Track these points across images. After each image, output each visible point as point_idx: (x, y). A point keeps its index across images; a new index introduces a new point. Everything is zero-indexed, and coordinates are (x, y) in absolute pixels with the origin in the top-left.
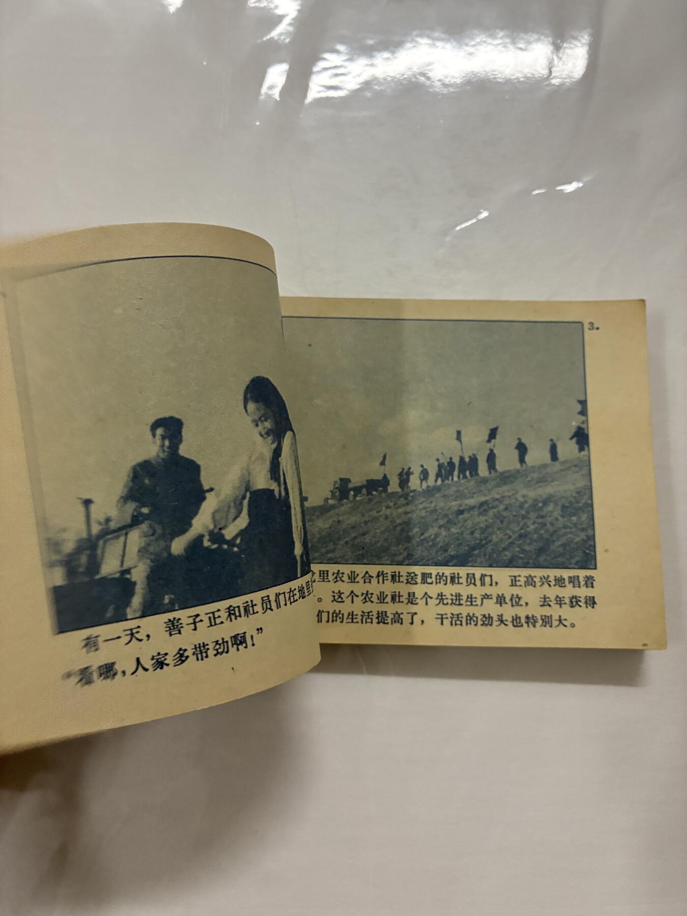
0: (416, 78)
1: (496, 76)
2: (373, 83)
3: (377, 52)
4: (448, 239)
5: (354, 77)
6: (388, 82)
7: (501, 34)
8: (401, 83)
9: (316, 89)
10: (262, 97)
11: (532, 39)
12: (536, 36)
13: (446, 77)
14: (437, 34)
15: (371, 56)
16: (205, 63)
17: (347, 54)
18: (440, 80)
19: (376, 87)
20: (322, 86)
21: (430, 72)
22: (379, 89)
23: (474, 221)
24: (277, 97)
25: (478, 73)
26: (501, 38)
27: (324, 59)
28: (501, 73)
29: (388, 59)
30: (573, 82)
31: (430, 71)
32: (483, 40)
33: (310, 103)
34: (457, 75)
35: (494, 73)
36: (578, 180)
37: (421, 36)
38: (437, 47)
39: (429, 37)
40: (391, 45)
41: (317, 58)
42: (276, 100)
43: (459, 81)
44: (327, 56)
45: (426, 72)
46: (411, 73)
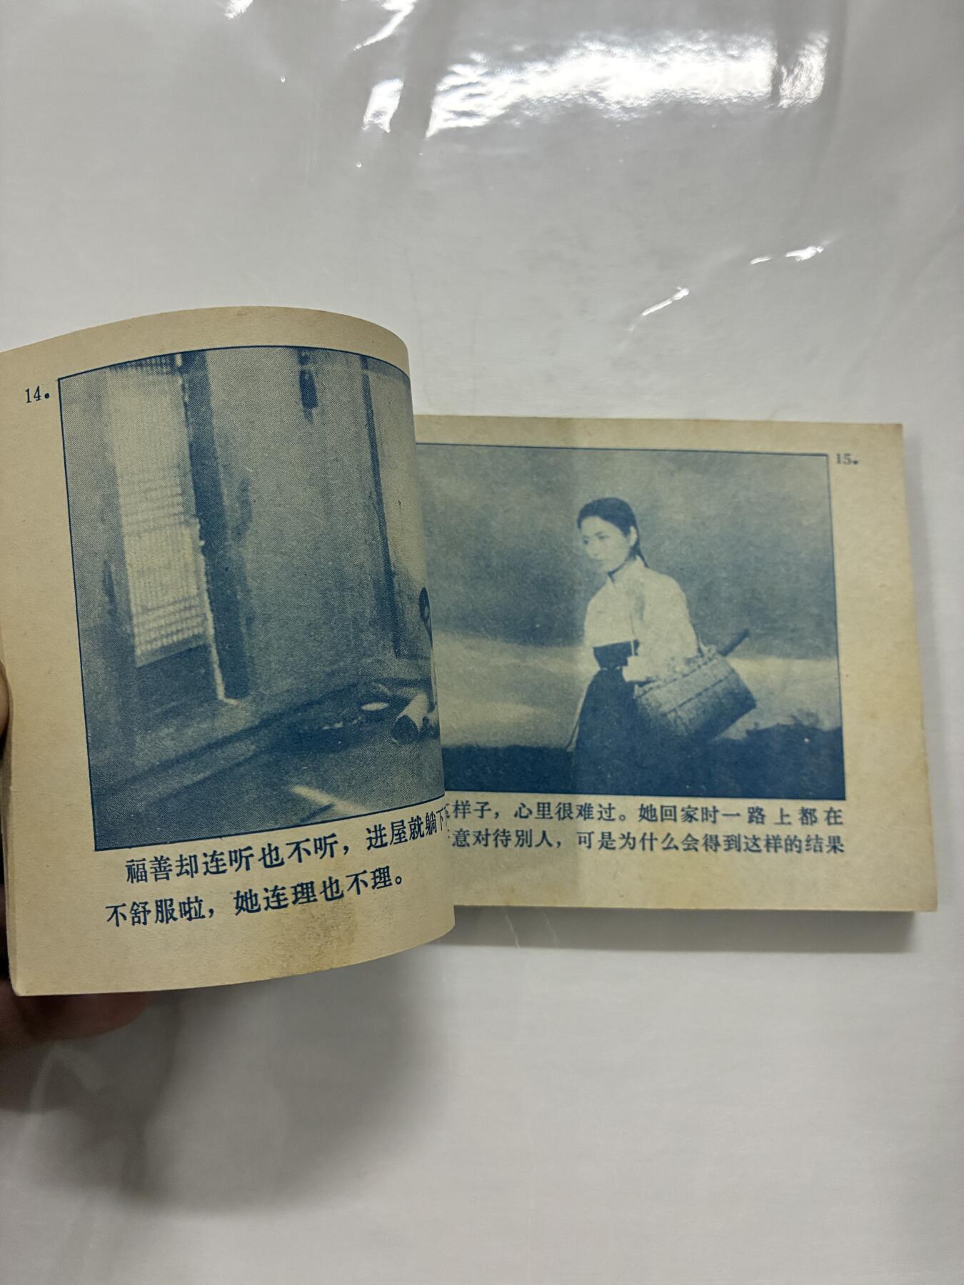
0: (585, 99)
1: (699, 96)
2: (523, 106)
3: (529, 64)
4: (631, 329)
5: (496, 99)
6: (545, 106)
7: (705, 36)
8: (564, 107)
9: (442, 117)
10: (365, 129)
11: (748, 44)
12: (754, 40)
13: (627, 98)
14: (613, 37)
15: (521, 69)
16: (283, 80)
17: (485, 65)
18: (618, 103)
19: (527, 113)
20: (450, 112)
21: (604, 92)
22: (531, 115)
23: (668, 302)
24: (387, 128)
25: (673, 91)
26: (705, 41)
27: (454, 73)
28: (704, 91)
29: (545, 72)
30: (808, 104)
31: (604, 89)
32: (680, 44)
33: (434, 137)
34: (642, 96)
35: (696, 92)
36: (816, 244)
37: (591, 39)
38: (613, 55)
39: (601, 40)
40: (549, 51)
41: (442, 72)
42: (385, 132)
43: (645, 103)
44: (457, 68)
45: (598, 91)
46: (577, 92)
